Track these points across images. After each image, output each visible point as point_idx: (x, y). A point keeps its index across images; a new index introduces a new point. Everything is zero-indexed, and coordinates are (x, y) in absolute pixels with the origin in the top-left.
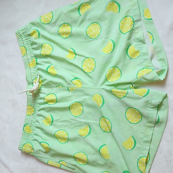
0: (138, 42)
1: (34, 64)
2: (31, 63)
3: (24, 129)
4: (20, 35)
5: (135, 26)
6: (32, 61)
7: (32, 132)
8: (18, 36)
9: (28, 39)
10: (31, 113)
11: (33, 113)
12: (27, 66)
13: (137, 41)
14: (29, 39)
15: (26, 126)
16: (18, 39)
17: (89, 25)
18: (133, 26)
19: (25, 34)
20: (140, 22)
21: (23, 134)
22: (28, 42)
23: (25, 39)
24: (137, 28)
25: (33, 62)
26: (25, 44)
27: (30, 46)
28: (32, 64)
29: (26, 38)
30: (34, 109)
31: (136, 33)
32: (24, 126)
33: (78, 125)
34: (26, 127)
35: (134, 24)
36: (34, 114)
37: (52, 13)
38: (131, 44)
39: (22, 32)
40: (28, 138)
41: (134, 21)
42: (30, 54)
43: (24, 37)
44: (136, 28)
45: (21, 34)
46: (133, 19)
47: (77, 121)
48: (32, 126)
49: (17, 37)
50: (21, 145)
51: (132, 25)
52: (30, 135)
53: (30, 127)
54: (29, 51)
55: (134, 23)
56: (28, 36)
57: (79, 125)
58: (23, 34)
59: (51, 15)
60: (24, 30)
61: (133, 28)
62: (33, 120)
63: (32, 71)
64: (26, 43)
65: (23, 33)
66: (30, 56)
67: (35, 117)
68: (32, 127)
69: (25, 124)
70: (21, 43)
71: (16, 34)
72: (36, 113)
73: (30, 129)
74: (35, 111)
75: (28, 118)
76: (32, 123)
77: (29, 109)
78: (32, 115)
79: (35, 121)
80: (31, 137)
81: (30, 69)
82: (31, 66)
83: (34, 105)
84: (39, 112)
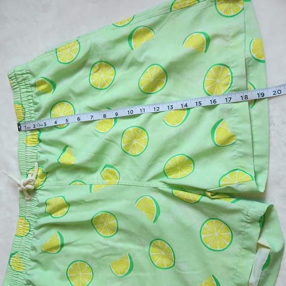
1: (35, 140)
2: (29, 137)
3: (9, 262)
4: (18, 82)
5: (233, 86)
7: (23, 267)
8: (14, 83)
9: (30, 92)
10: (24, 233)
11: (28, 232)
12: (22, 142)
14: (32, 93)
15: (14, 256)
16: (13, 88)
19: (27, 83)
21: (7, 272)
22: (30, 97)
23: (25, 90)
25: (34, 137)
26: (23, 99)
27: (31, 106)
28: (32, 140)
29: (28, 90)
30: (28, 226)
32: (11, 257)
33: (108, 253)
34: (14, 259)
35: (232, 82)
36: (29, 235)
37: (79, 43)
39: (22, 78)
40: (16, 279)
41: (232, 77)
43: (24, 87)
45: (19, 80)
46: (232, 73)
47: (108, 245)
48: (24, 257)
49: (11, 84)
52: (20, 274)
53: (21, 259)
54: (29, 116)
56: (31, 86)
57: (111, 253)
58: (23, 82)
59: (77, 47)
60: (26, 75)
62: (26, 245)
63: (29, 153)
64: (26, 99)
65: (24, 80)
67: (30, 241)
68: (23, 259)
69: (13, 252)
70: (17, 97)
71: (10, 78)
72: (32, 233)
73: (21, 262)
74: (31, 229)
75: (18, 241)
76: (25, 252)
77: (20, 224)
78: (26, 236)
79: (30, 248)
80: (22, 278)
81: (26, 149)
82: (29, 142)
83: (29, 217)
84: (37, 232)
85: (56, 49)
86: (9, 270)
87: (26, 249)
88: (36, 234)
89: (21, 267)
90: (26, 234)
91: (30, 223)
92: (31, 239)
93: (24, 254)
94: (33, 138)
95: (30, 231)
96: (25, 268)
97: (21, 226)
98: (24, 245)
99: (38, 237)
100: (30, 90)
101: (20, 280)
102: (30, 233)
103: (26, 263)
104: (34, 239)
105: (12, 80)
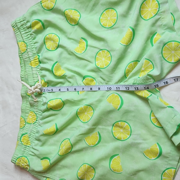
0: (166, 30)
1: (37, 63)
2: (32, 61)
3: (21, 139)
4: (18, 28)
5: (161, 10)
6: (33, 59)
7: (30, 144)
8: (16, 29)
9: (28, 32)
11: (35, 121)
12: (28, 66)
13: (165, 28)
14: (30, 33)
15: (24, 135)
16: (16, 32)
17: (103, 12)
18: (158, 10)
19: (25, 27)
20: (167, 4)
21: (18, 145)
22: (29, 36)
23: (24, 32)
24: (164, 12)
26: (24, 38)
27: (31, 41)
28: (35, 63)
29: (26, 32)
30: (36, 117)
31: (163, 18)
32: (22, 136)
34: (24, 137)
35: (159, 8)
36: (36, 123)
38: (156, 33)
39: (20, 25)
40: (24, 150)
41: (159, 4)
42: (31, 50)
43: (23, 30)
44: (161, 12)
45: (19, 26)
46: (158, 2)
48: (31, 137)
49: (14, 30)
50: (14, 157)
51: (156, 9)
52: (27, 147)
54: (30, 47)
55: (159, 6)
56: (28, 29)
58: (22, 27)
60: (23, 22)
61: (159, 12)
62: (33, 130)
63: (34, 72)
64: (26, 37)
65: (22, 25)
66: (32, 53)
67: (36, 127)
68: (30, 139)
69: (24, 133)
70: (19, 38)
71: (13, 27)
72: (38, 122)
73: (29, 140)
74: (37, 120)
75: (28, 126)
76: (32, 134)
77: (30, 115)
78: (34, 123)
79: (36, 132)
80: (29, 150)
81: (32, 69)
82: (33, 65)
83: (37, 112)
84: (41, 122)
85: (41, 2)
86: (20, 144)
87: (33, 132)
88: (40, 123)
89: (29, 143)
90: (34, 122)
91: (37, 115)
92: (37, 126)
93: (31, 135)
94: (35, 62)
95: (37, 121)
96: (31, 144)
97: (31, 117)
98: (32, 129)
99: (42, 125)
100: (28, 31)
101: (27, 151)
102: (37, 122)
103: (32, 141)
104: (39, 126)
105: (14, 28)
